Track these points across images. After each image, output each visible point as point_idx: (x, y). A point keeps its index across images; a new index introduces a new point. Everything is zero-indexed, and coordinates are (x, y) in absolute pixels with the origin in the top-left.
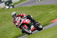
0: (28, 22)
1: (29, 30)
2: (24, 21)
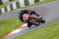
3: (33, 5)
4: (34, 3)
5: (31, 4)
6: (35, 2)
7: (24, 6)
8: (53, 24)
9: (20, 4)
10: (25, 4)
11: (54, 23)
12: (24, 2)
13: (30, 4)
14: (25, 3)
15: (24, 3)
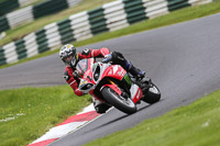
1: (126, 97)
3: (122, 33)
4: (128, 25)
5: (113, 29)
6: (131, 23)
7: (91, 36)
8: (196, 103)
9: (73, 27)
10: (92, 29)
11: (202, 101)
12: (87, 23)
13: (111, 30)
14: (92, 24)
15: (89, 27)
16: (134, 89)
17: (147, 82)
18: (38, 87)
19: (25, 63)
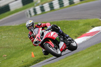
0: (54, 36)
2: (48, 34)
16: (62, 44)
17: (70, 40)
18: (68, 20)
19: (63, 9)
